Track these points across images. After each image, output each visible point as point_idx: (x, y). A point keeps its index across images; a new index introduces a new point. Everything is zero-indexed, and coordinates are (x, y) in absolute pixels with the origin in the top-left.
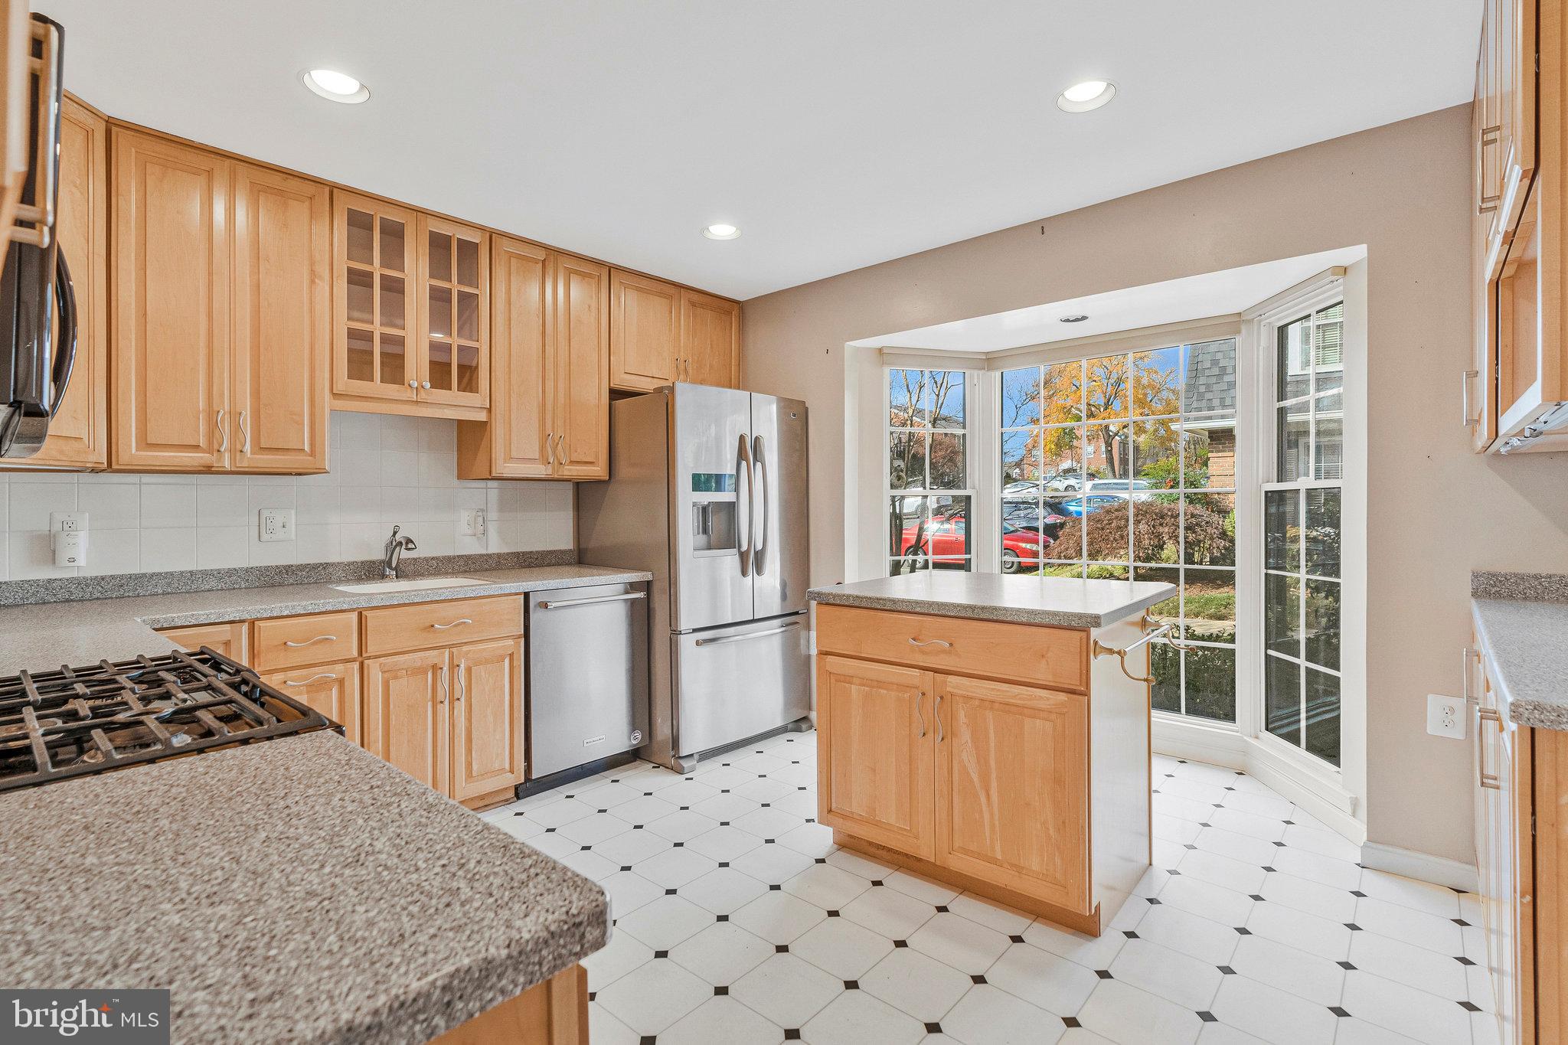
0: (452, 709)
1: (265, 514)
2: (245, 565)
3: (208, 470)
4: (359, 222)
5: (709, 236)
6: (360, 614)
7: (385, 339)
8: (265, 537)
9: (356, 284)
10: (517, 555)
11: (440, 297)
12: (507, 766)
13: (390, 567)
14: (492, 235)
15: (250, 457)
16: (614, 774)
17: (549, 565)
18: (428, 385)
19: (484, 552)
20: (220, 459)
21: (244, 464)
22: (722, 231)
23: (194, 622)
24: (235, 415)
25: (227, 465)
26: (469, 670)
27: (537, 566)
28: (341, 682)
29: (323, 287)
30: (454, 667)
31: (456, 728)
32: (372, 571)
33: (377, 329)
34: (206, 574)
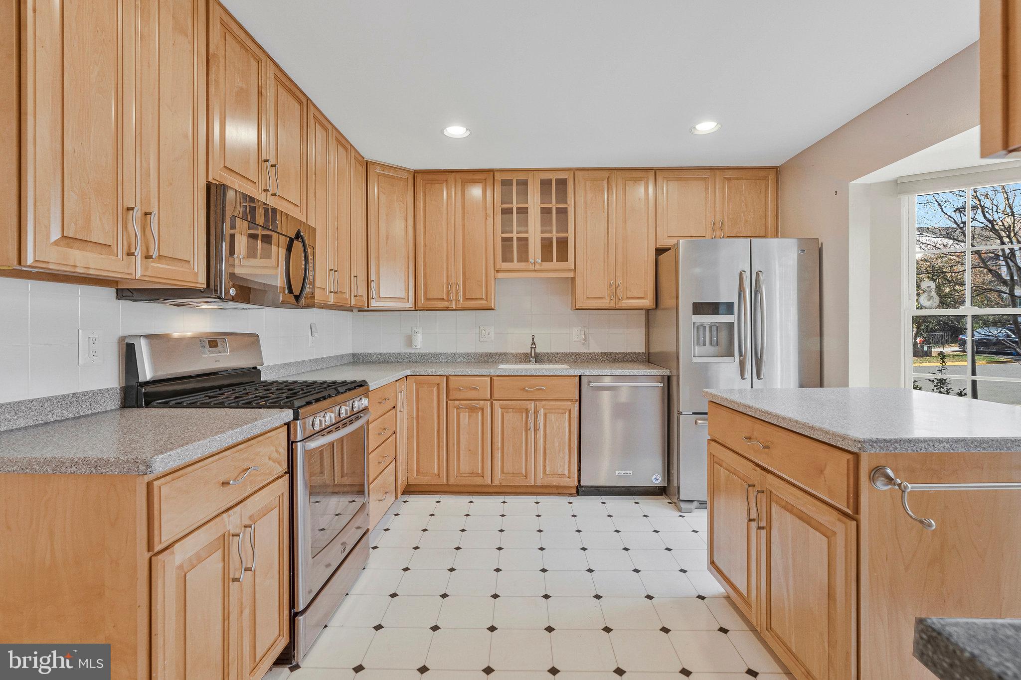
0: (536, 434)
1: (482, 328)
2: (474, 352)
3: (447, 309)
4: (506, 183)
5: (696, 132)
6: (491, 378)
7: (519, 239)
8: (482, 339)
9: (504, 214)
10: (606, 354)
11: (546, 212)
12: (567, 473)
13: (532, 357)
14: (575, 171)
15: (462, 303)
16: (638, 498)
17: (627, 361)
18: (539, 261)
19: (586, 351)
20: (451, 304)
21: (460, 306)
22: (706, 127)
23: (427, 374)
24: (456, 284)
25: (454, 306)
26: (545, 415)
27: (619, 362)
28: (482, 409)
29: (490, 220)
30: (536, 412)
31: (537, 445)
32: (525, 358)
33: (515, 236)
34: (460, 354)
